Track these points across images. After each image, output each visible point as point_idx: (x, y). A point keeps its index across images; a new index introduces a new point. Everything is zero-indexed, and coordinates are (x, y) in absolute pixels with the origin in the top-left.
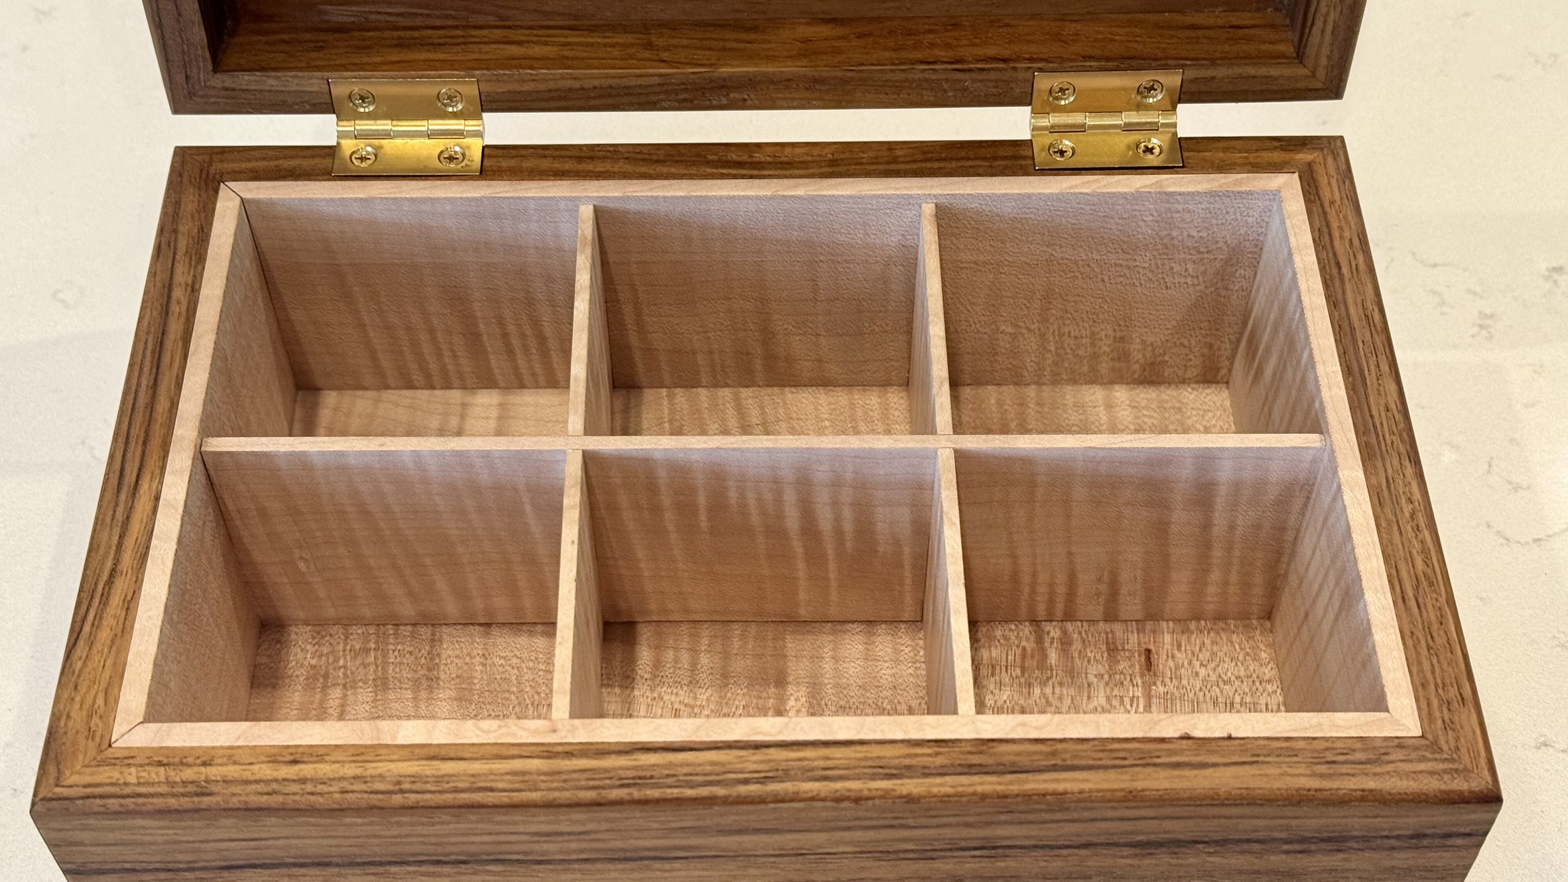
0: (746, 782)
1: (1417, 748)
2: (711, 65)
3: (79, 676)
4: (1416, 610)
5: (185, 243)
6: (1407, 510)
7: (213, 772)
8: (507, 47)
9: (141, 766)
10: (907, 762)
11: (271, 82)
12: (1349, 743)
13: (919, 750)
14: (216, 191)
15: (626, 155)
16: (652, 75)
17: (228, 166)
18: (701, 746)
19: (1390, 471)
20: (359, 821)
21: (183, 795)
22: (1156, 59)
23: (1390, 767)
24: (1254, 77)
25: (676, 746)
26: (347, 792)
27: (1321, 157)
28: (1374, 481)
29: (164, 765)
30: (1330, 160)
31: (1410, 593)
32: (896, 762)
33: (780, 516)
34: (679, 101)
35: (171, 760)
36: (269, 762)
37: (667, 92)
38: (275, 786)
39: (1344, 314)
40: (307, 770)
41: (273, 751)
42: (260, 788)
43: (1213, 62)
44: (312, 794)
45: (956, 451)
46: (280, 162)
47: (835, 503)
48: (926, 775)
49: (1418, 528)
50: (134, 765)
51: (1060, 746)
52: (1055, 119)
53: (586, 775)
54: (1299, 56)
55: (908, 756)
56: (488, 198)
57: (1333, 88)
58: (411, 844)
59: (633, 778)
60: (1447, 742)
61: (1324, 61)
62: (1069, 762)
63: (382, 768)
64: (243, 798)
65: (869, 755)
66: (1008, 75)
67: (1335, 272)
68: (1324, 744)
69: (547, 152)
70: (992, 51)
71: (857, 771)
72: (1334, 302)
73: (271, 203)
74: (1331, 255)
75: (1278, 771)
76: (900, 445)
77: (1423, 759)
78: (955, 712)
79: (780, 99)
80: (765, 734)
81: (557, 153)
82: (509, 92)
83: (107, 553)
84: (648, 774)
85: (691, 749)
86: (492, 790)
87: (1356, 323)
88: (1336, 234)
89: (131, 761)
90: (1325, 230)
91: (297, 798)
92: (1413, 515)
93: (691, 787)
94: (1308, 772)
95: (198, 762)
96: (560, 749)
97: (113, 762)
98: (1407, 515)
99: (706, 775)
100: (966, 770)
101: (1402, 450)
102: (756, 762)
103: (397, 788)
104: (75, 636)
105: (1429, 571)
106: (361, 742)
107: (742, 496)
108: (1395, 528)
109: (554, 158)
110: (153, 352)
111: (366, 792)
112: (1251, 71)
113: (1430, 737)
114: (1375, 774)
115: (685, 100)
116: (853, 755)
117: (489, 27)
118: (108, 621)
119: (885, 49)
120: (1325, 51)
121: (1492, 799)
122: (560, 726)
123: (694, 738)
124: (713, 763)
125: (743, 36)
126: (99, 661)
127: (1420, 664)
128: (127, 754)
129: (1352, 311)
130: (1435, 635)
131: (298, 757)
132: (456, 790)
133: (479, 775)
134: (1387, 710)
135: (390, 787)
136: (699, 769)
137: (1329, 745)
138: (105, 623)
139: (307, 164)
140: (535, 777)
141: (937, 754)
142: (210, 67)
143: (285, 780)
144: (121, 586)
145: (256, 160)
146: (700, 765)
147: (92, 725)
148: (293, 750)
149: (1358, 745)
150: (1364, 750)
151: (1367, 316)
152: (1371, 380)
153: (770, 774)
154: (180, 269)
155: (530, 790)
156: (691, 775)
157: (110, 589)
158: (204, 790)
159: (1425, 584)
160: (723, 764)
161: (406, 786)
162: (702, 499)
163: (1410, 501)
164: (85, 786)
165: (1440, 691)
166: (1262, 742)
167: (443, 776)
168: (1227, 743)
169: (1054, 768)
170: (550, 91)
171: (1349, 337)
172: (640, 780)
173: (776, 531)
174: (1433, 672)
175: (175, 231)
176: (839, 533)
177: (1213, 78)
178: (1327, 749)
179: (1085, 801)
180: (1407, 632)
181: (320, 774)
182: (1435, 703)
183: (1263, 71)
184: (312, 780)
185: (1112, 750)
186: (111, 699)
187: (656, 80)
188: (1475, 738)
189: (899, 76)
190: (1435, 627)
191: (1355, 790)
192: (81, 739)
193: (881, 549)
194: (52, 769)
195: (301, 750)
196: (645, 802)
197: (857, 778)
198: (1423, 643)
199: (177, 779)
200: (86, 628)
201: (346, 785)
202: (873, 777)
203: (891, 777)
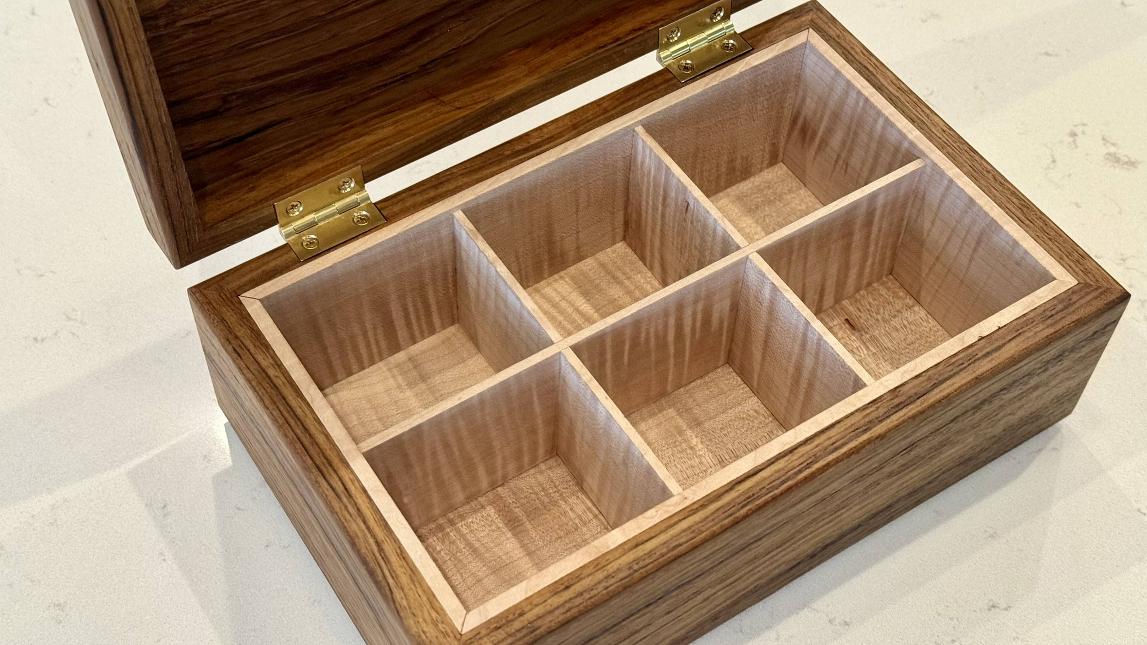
0: (800, 471)
3: (410, 608)
6: (990, 176)
7: (530, 616)
8: (363, 138)
9: (488, 635)
10: (867, 419)
11: (239, 221)
12: (1052, 303)
13: (868, 411)
14: (240, 303)
15: (459, 173)
17: (235, 285)
18: (764, 466)
21: (524, 636)
23: (1077, 305)
25: (752, 472)
27: (813, 16)
28: (965, 170)
29: (499, 628)
30: (819, 15)
31: (1023, 218)
32: (862, 422)
33: (665, 334)
34: (473, 128)
35: (501, 623)
36: (554, 595)
38: (568, 605)
39: (887, 92)
40: (578, 587)
42: (561, 610)
44: (591, 598)
46: (263, 268)
48: (881, 421)
50: (484, 637)
52: (673, 50)
53: (720, 512)
56: (401, 233)
59: (745, 500)
60: (1091, 280)
62: (940, 379)
63: (615, 565)
64: (557, 621)
65: (847, 426)
66: (645, 36)
67: (867, 72)
71: (848, 437)
72: (879, 88)
74: (859, 64)
75: (1032, 333)
76: (728, 263)
77: (1087, 294)
78: (866, 385)
79: (529, 103)
80: (789, 443)
81: (419, 190)
82: (380, 165)
83: (365, 535)
84: (751, 494)
85: (761, 470)
86: (681, 545)
87: (897, 94)
88: (852, 52)
89: (480, 636)
91: (585, 604)
93: (777, 489)
94: (1046, 326)
95: (516, 615)
96: (697, 505)
99: (778, 479)
100: (897, 409)
101: (965, 148)
102: (797, 459)
103: (632, 571)
106: (592, 559)
108: (992, 189)
111: (617, 582)
113: (1082, 281)
114: (1074, 311)
116: (840, 430)
117: (340, 132)
118: (399, 571)
123: (757, 464)
125: (491, 75)
126: (414, 594)
127: (1052, 249)
128: (474, 633)
129: (890, 89)
130: (1048, 232)
131: (567, 584)
132: (663, 555)
133: (668, 541)
134: (1055, 279)
135: (629, 572)
136: (773, 478)
137: (1044, 308)
138: (399, 573)
139: (279, 262)
140: (696, 526)
141: (878, 408)
142: (201, 228)
143: (571, 599)
144: (388, 548)
146: (772, 476)
147: (442, 629)
148: (561, 582)
149: (1056, 302)
150: (1060, 303)
151: (899, 88)
152: (925, 120)
153: (809, 461)
154: (260, 358)
155: (700, 534)
156: (771, 483)
157: (384, 553)
158: (533, 629)
161: (635, 567)
165: (1070, 257)
166: (1015, 323)
167: (650, 552)
168: (1000, 331)
169: (936, 386)
170: (403, 154)
172: (749, 499)
174: (1060, 250)
175: (237, 337)
178: (1044, 311)
180: (1036, 237)
181: (587, 586)
182: (1072, 264)
184: (585, 591)
185: (953, 363)
186: (439, 610)
187: (459, 121)
189: (588, 61)
190: (1045, 228)
192: (441, 639)
195: (565, 580)
196: (759, 508)
197: (851, 440)
198: (1046, 238)
199: (513, 631)
200: (391, 581)
201: (604, 584)
202: (857, 436)
203: (865, 431)
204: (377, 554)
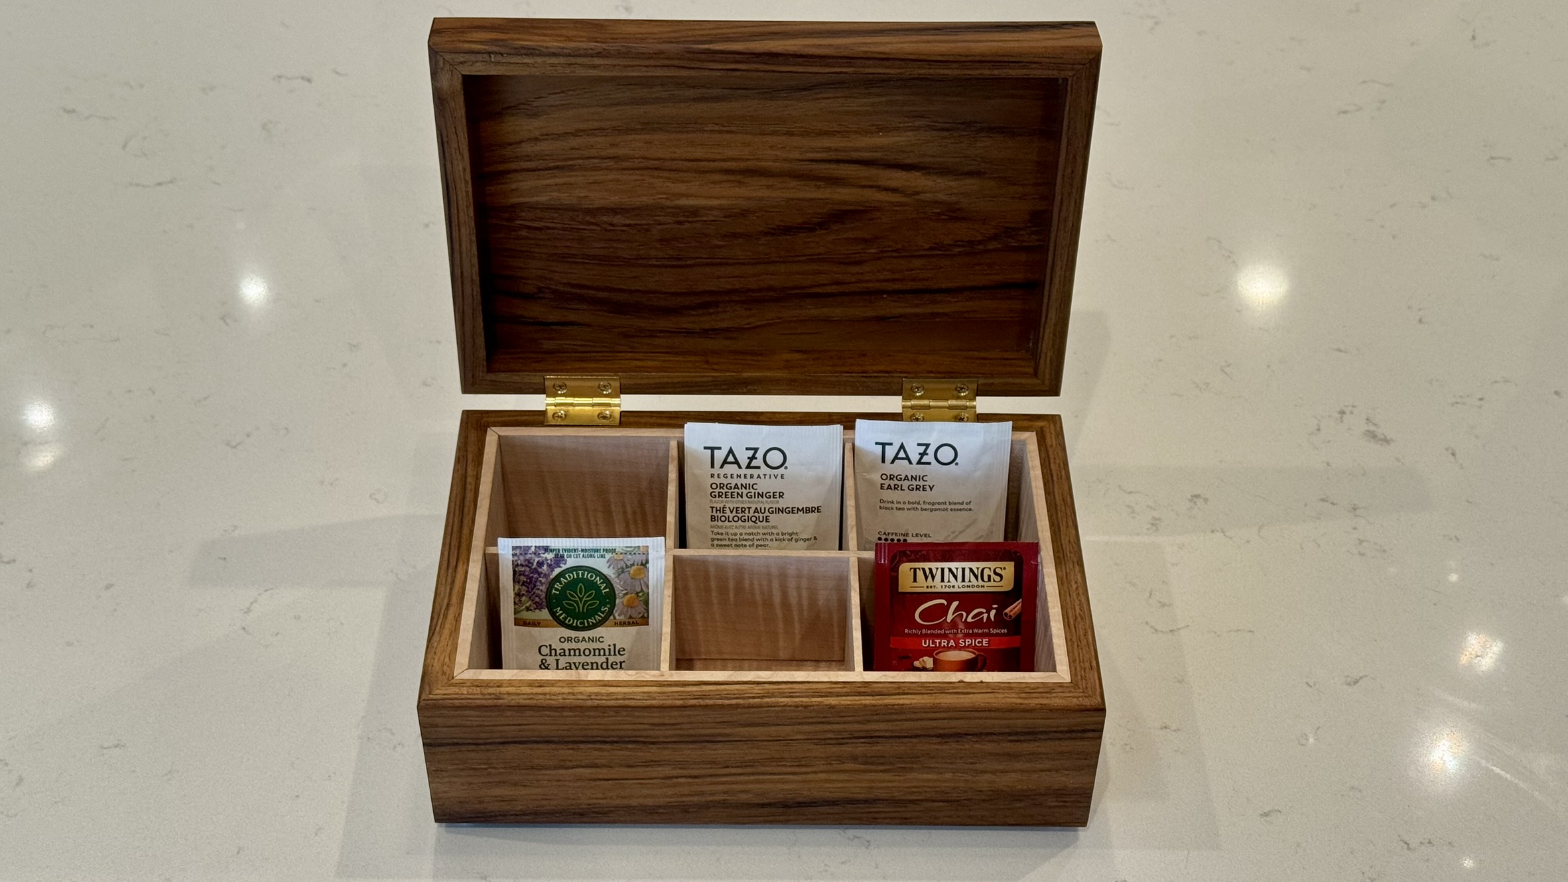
0: (754, 698)
1: (1067, 687)
2: (739, 372)
3: (435, 650)
4: (1074, 630)
5: (471, 456)
6: (1074, 586)
7: (503, 690)
8: (634, 362)
9: (469, 687)
10: (831, 690)
11: (515, 377)
12: (1037, 685)
13: (836, 686)
14: (486, 432)
15: (694, 416)
16: (708, 376)
17: (491, 420)
18: (732, 683)
19: (1068, 570)
20: (570, 714)
21: (489, 699)
22: (964, 373)
23: (1055, 695)
24: (1014, 384)
25: (721, 682)
26: (565, 699)
27: (1048, 425)
28: (1060, 573)
29: (479, 687)
30: (1052, 426)
31: (1072, 623)
32: (825, 690)
33: (771, 596)
34: (721, 389)
35: (482, 685)
36: (529, 686)
37: (716, 385)
38: (532, 696)
39: (1052, 498)
40: (547, 690)
41: (530, 682)
42: (526, 697)
43: (992, 376)
44: (549, 700)
45: (858, 558)
46: (518, 418)
47: (798, 588)
48: (838, 696)
49: (1078, 594)
50: (466, 686)
51: (902, 685)
52: (914, 402)
53: (678, 694)
54: (1036, 374)
55: (831, 688)
56: (622, 436)
57: (1053, 390)
58: (593, 729)
59: (700, 695)
60: (1082, 685)
61: (1047, 376)
62: (906, 691)
63: (582, 689)
64: (517, 701)
65: (812, 688)
66: (889, 380)
67: (1050, 479)
68: (1025, 685)
69: (654, 415)
70: (882, 368)
71: (806, 694)
72: (1048, 492)
73: (514, 437)
74: (1049, 472)
75: (1003, 696)
76: (833, 555)
77: (1070, 692)
78: (854, 670)
79: (774, 390)
80: (762, 678)
81: (658, 415)
82: (635, 384)
83: (444, 598)
84: (707, 694)
85: (727, 684)
86: (633, 699)
87: (1058, 502)
88: (1052, 461)
89: (464, 685)
90: (1047, 459)
91: (542, 701)
92: (1077, 588)
93: (728, 700)
94: (1017, 696)
96: (665, 683)
97: (455, 685)
98: (1074, 589)
99: (735, 695)
100: (857, 694)
101: (1075, 560)
102: (759, 690)
103: (589, 698)
104: (432, 632)
105: (1082, 613)
106: (571, 679)
107: (752, 584)
108: (1068, 595)
109: (657, 417)
110: (460, 507)
111: (574, 699)
112: (1011, 380)
113: (1075, 683)
114: (1048, 698)
115: (725, 389)
116: (804, 687)
117: (625, 352)
118: (448, 626)
119: (828, 366)
120: (1047, 371)
121: (1101, 710)
122: (665, 674)
123: (729, 680)
124: (737, 690)
125: (755, 358)
126: (445, 643)
127: (1073, 652)
128: (461, 681)
129: (1056, 497)
130: (1082, 640)
131: (542, 684)
132: (617, 699)
133: (628, 693)
134: (1056, 672)
135: (586, 697)
136: (731, 692)
137: (1028, 685)
139: (531, 419)
141: (844, 688)
142: (485, 369)
143: (537, 693)
144: (453, 610)
145: (505, 417)
146: (732, 690)
147: (444, 669)
149: (1041, 686)
150: (1043, 688)
151: (1064, 500)
152: (1063, 528)
153: (765, 694)
154: (471, 468)
155: (653, 700)
156: (728, 694)
157: (446, 614)
158: (499, 697)
159: (1079, 619)
160: (743, 690)
161: (594, 697)
162: (731, 584)
163: (1076, 583)
164: (444, 695)
165: (1082, 664)
166: (997, 684)
167: (610, 693)
168: (980, 684)
169: (899, 694)
170: (656, 384)
171: (1054, 509)
172: (703, 696)
173: (768, 603)
174: (1079, 656)
175: (467, 451)
176: (800, 605)
177: (993, 384)
178: (1027, 687)
179: (913, 709)
180: (1068, 639)
181: (553, 691)
182: (1078, 669)
183: (1017, 381)
184: (549, 694)
185: (927, 687)
186: (452, 658)
187: (711, 379)
188: (1095, 684)
189: (833, 379)
190: (1082, 637)
191: (1037, 704)
192: (439, 674)
193: (822, 616)
194: (427, 688)
196: (706, 706)
197: (806, 697)
198: (1076, 644)
199: (486, 692)
200: (438, 628)
201: (565, 696)
202: (814, 697)
203: (821, 696)
204: (443, 611)
